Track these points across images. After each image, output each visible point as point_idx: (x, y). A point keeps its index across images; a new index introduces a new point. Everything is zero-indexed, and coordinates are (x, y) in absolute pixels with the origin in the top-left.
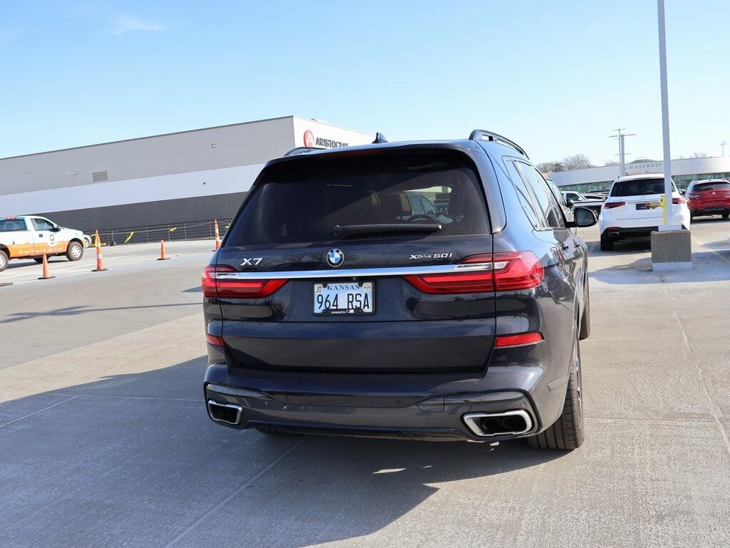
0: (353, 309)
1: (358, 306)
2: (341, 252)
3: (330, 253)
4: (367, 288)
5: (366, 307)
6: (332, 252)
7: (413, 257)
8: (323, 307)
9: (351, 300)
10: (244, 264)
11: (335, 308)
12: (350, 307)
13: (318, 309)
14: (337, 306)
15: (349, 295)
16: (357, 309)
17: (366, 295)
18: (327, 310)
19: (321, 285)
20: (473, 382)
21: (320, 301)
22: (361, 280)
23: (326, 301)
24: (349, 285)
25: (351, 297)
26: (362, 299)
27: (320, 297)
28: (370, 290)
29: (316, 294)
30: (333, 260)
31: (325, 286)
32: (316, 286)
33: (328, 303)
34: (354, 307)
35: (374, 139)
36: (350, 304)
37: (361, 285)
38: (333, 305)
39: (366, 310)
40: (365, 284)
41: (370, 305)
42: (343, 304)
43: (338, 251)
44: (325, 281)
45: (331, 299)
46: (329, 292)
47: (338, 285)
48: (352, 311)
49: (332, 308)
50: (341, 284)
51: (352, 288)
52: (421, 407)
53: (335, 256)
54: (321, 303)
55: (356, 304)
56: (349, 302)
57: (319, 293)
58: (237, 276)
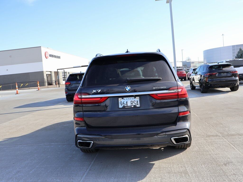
0: (133, 106)
1: (135, 105)
2: (130, 87)
3: (126, 87)
4: (138, 99)
5: (137, 105)
6: (127, 87)
7: (154, 88)
8: (122, 106)
9: (132, 103)
10: (93, 92)
11: (127, 106)
12: (132, 105)
13: (120, 106)
14: (127, 105)
15: (131, 101)
16: (135, 106)
17: (137, 101)
18: (124, 107)
19: (121, 98)
20: (173, 127)
21: (121, 103)
22: (135, 96)
23: (123, 103)
24: (131, 98)
25: (132, 102)
26: (136, 102)
27: (121, 102)
28: (139, 99)
29: (120, 102)
30: (127, 90)
31: (123, 99)
32: (119, 99)
33: (124, 104)
34: (133, 105)
35: (126, 51)
36: (132, 104)
37: (135, 98)
38: (126, 105)
39: (138, 106)
40: (137, 98)
41: (139, 104)
42: (129, 104)
43: (129, 87)
44: (122, 97)
45: (125, 103)
46: (124, 101)
47: (127, 98)
48: (133, 107)
49: (125, 106)
50: (128, 98)
51: (132, 99)
52: (158, 136)
53: (128, 88)
54: (122, 104)
55: (134, 104)
56: (131, 103)
57: (120, 101)
58: (91, 96)
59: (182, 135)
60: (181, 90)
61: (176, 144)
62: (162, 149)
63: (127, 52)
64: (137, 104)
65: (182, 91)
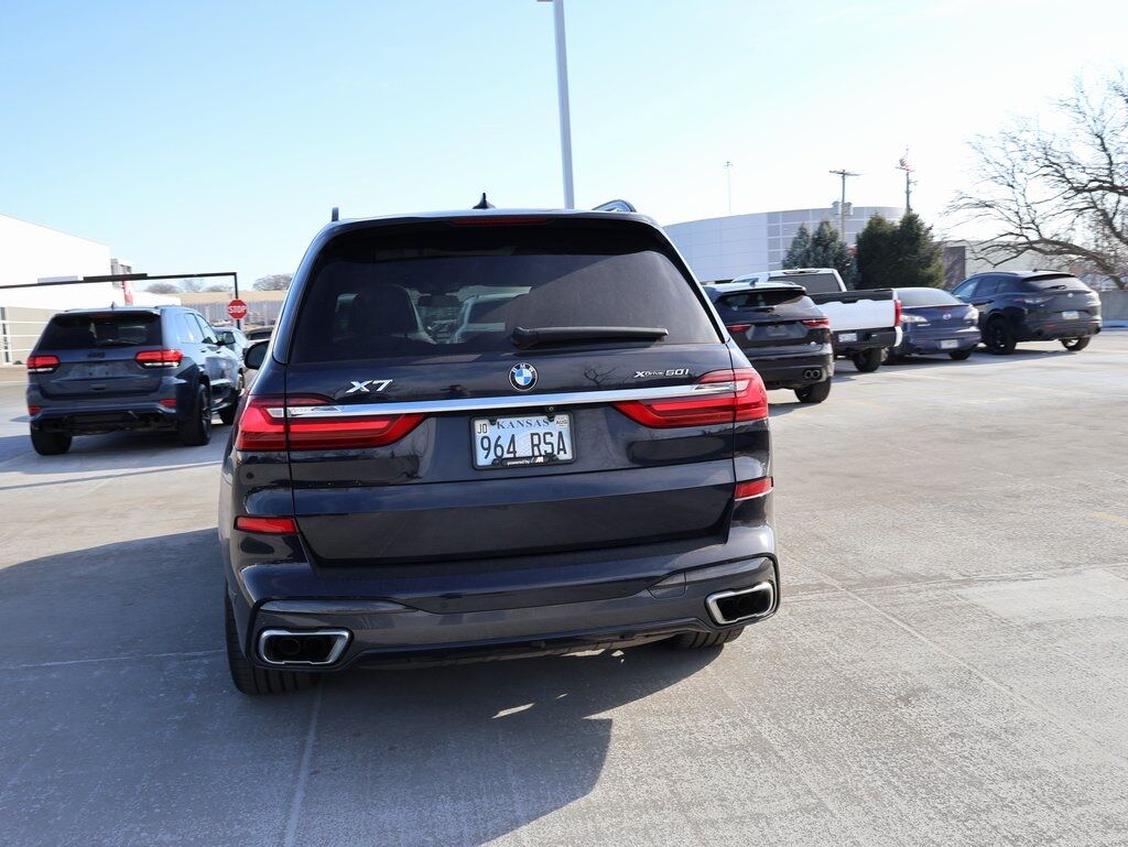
0: (540, 455)
1: (549, 451)
2: (532, 369)
3: (514, 370)
4: (562, 423)
5: (562, 452)
6: (518, 367)
7: (640, 374)
8: (492, 456)
9: (536, 442)
10: (351, 391)
11: (512, 455)
12: (537, 453)
13: (483, 459)
14: (515, 452)
15: (532, 435)
16: (550, 457)
17: (560, 434)
18: (500, 463)
19: (486, 422)
21: (486, 445)
22: (549, 412)
23: (496, 446)
24: (533, 419)
25: (536, 438)
26: (554, 440)
27: (486, 441)
28: (567, 426)
29: (479, 437)
30: (520, 381)
31: (493, 422)
32: (478, 424)
33: (499, 449)
34: (543, 453)
36: (536, 448)
37: (551, 419)
38: (509, 452)
39: (562, 456)
40: (558, 418)
41: (568, 448)
42: (524, 449)
43: (527, 367)
44: (493, 415)
45: (505, 443)
46: (500, 432)
47: (514, 420)
48: (540, 460)
49: (506, 456)
50: (520, 419)
51: (538, 424)
52: (653, 592)
53: (524, 375)
54: (489, 449)
55: (545, 448)
56: (533, 446)
57: (483, 435)
58: (340, 411)
59: (748, 583)
60: (746, 382)
61: (724, 622)
62: (614, 655)
63: (484, 205)
64: (559, 450)
65: (747, 389)
